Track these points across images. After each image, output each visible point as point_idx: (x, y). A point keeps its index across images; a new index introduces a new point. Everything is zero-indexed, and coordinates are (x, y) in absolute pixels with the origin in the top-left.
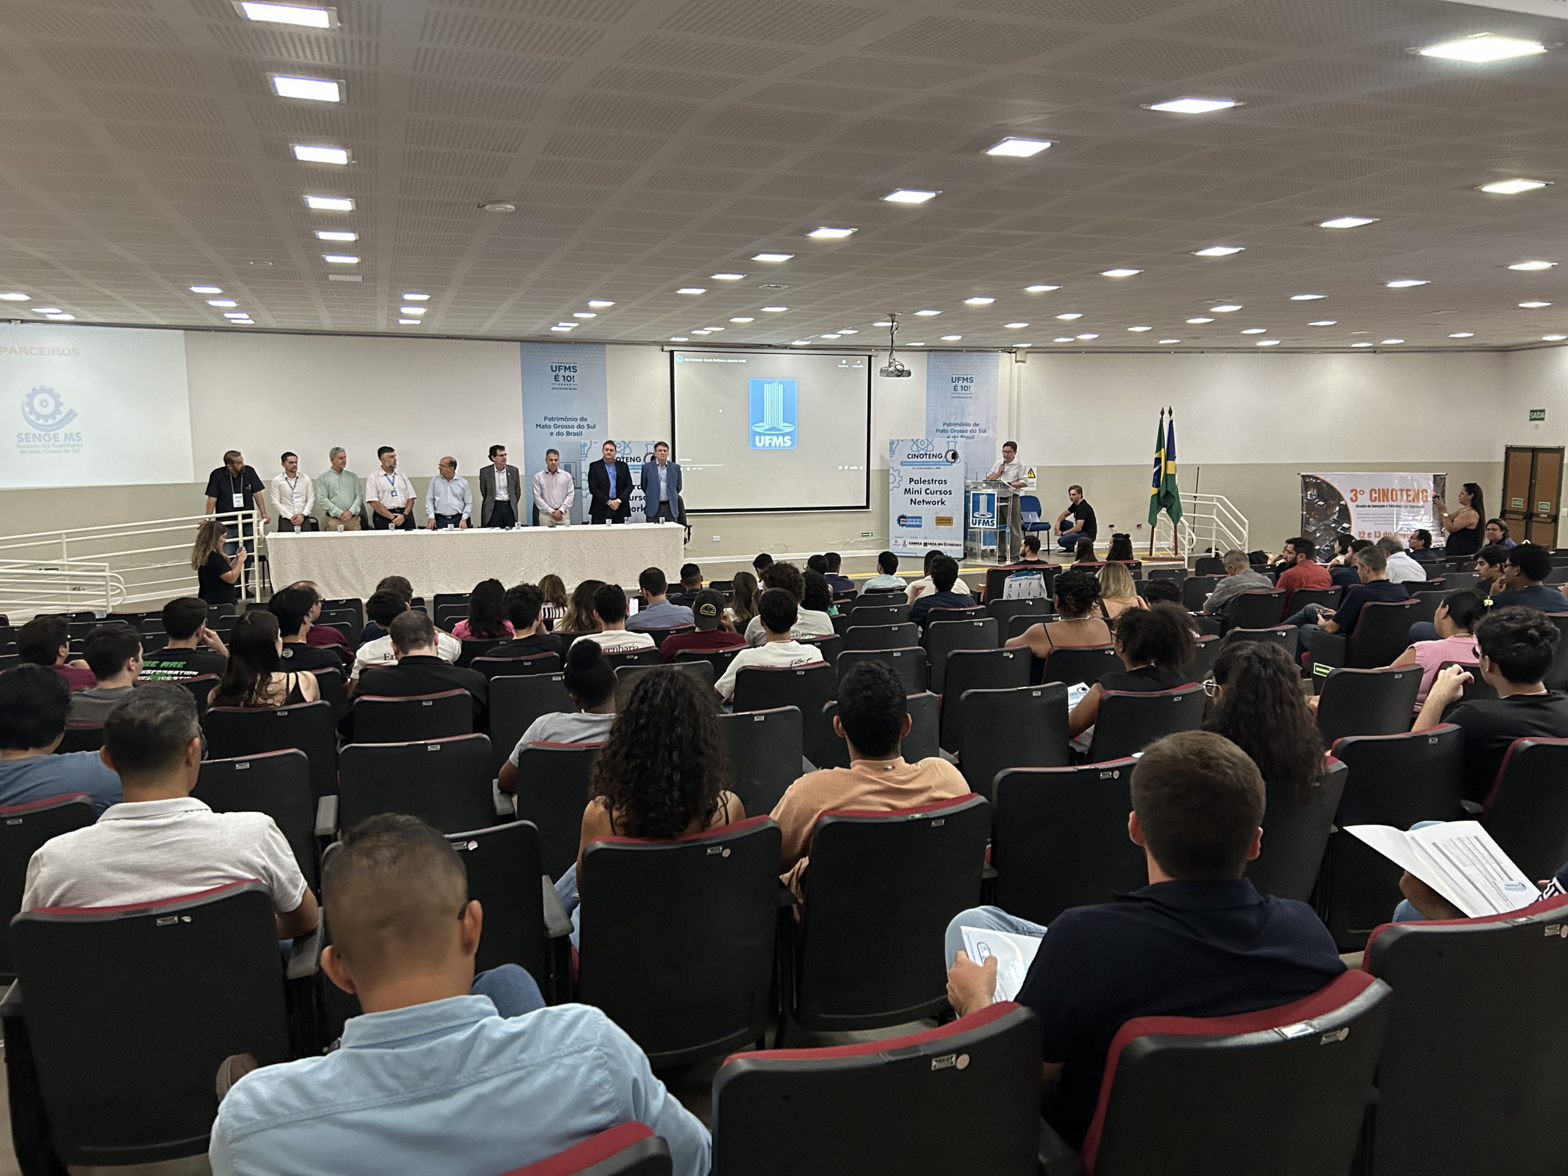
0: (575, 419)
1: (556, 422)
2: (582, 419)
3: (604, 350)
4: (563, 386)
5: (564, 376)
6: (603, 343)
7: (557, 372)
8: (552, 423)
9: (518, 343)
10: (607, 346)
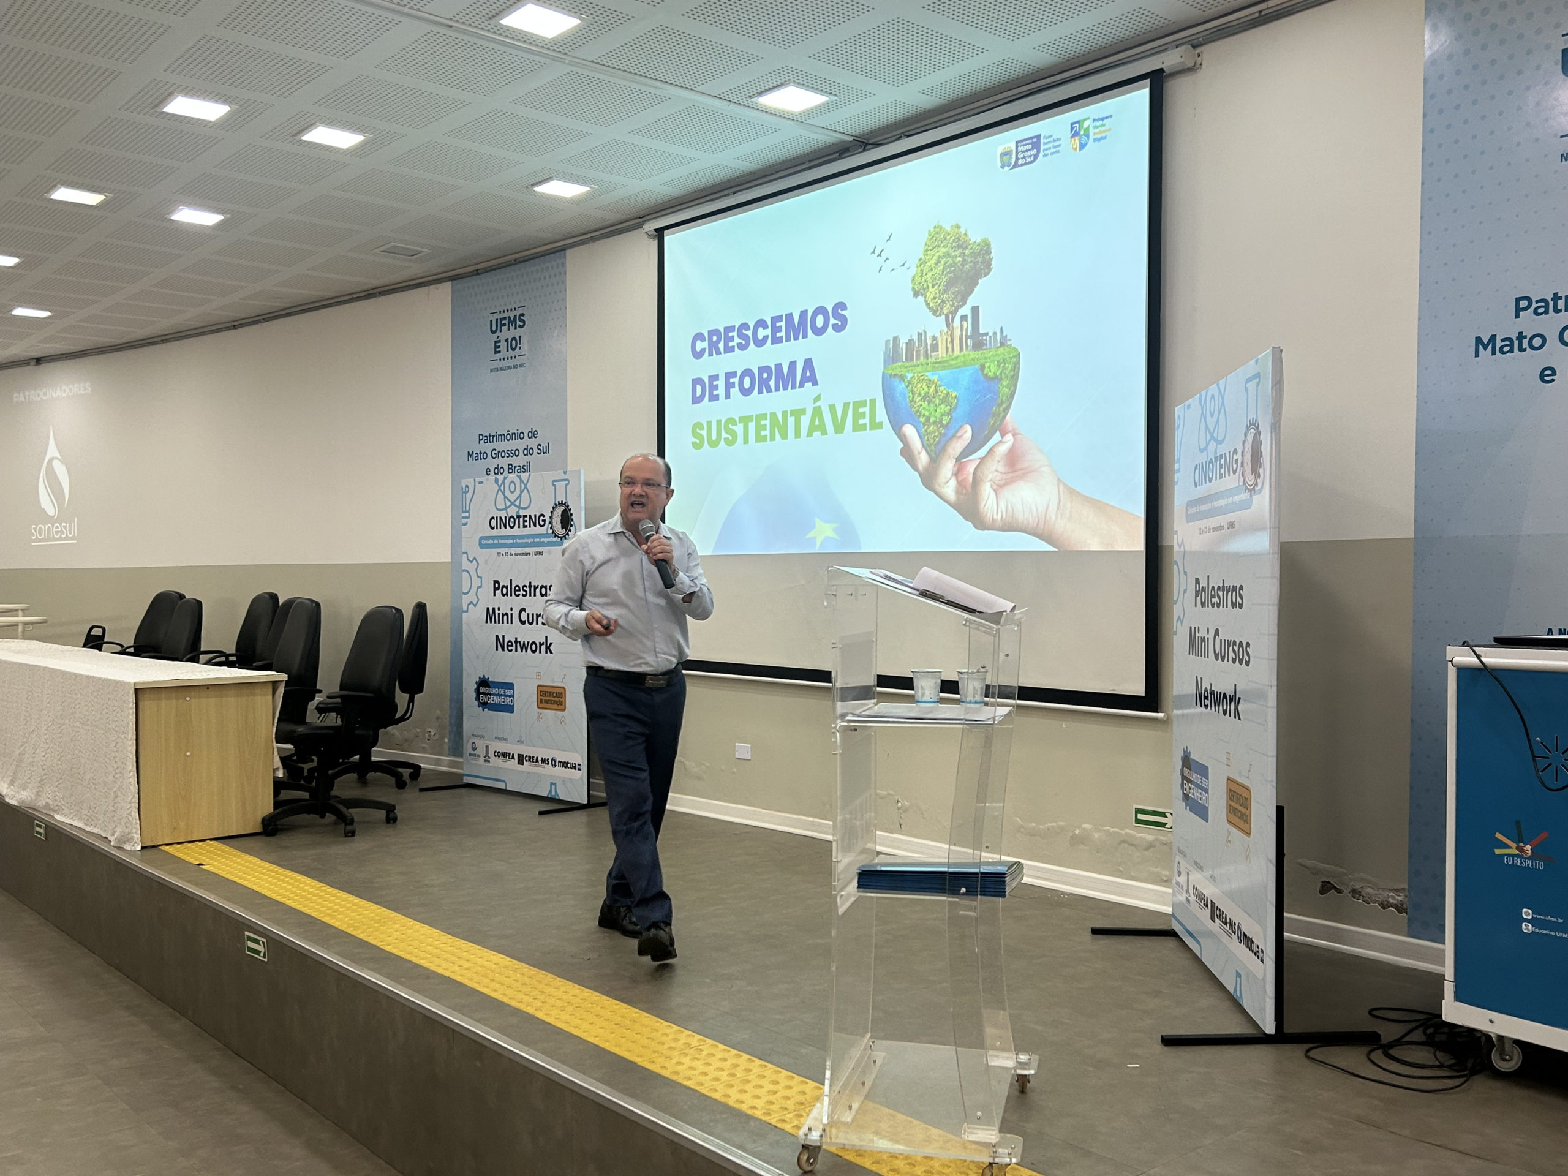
0: (519, 436)
1: (495, 445)
2: (533, 434)
3: (564, 264)
4: (506, 363)
5: (507, 340)
6: (563, 249)
7: (498, 333)
8: (487, 448)
9: (450, 283)
10: (568, 252)
